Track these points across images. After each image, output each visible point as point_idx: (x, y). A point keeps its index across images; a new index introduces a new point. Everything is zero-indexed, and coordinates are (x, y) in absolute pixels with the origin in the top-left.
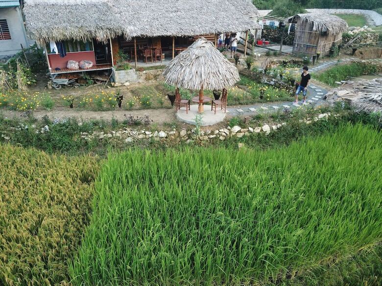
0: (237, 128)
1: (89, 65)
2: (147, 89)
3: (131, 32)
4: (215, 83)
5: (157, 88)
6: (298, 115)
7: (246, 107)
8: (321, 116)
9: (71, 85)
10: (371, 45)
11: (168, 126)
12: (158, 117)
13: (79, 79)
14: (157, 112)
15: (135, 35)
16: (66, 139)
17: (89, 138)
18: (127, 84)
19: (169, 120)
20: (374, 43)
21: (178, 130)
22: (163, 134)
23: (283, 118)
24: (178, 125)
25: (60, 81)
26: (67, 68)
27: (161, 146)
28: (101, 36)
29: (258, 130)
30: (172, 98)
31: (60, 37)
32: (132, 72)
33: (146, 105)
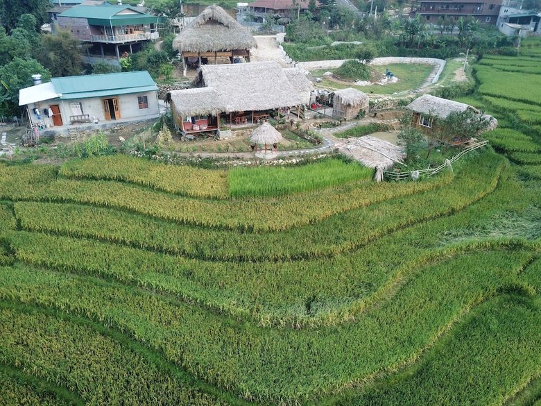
0: (281, 161)
1: (205, 128)
2: (238, 142)
3: (229, 109)
4: (271, 142)
5: (243, 141)
6: (310, 155)
7: (288, 152)
8: (321, 156)
9: (195, 139)
10: (391, 109)
11: (251, 159)
12: (247, 155)
13: (200, 135)
14: (246, 154)
15: (231, 111)
16: (209, 164)
17: (218, 164)
18: (226, 138)
19: (252, 157)
20: (394, 108)
21: (256, 160)
22: (249, 163)
23: (302, 157)
24: (256, 159)
25: (189, 136)
26: (192, 129)
27: (249, 167)
28: (214, 113)
29: (290, 161)
30: (253, 147)
31: (193, 115)
32: (229, 131)
33: (241, 150)
